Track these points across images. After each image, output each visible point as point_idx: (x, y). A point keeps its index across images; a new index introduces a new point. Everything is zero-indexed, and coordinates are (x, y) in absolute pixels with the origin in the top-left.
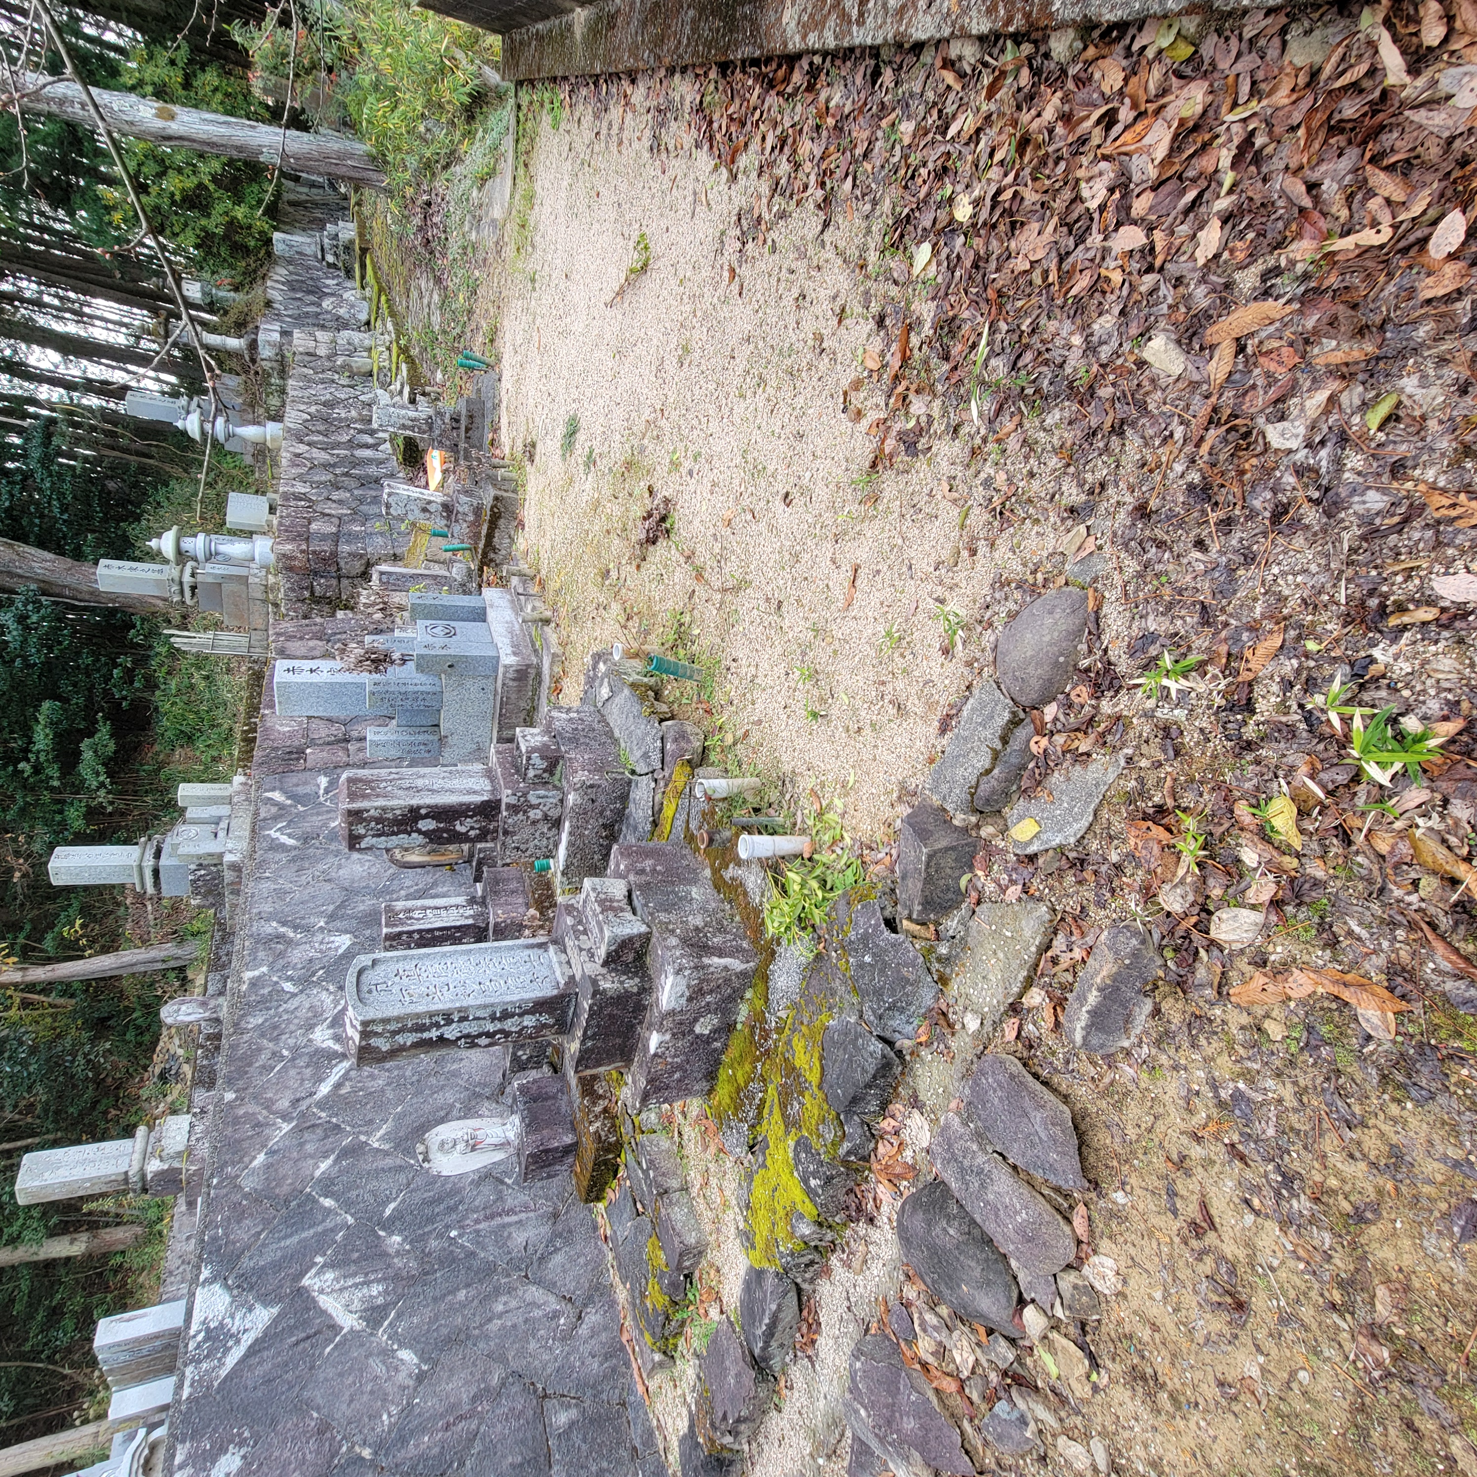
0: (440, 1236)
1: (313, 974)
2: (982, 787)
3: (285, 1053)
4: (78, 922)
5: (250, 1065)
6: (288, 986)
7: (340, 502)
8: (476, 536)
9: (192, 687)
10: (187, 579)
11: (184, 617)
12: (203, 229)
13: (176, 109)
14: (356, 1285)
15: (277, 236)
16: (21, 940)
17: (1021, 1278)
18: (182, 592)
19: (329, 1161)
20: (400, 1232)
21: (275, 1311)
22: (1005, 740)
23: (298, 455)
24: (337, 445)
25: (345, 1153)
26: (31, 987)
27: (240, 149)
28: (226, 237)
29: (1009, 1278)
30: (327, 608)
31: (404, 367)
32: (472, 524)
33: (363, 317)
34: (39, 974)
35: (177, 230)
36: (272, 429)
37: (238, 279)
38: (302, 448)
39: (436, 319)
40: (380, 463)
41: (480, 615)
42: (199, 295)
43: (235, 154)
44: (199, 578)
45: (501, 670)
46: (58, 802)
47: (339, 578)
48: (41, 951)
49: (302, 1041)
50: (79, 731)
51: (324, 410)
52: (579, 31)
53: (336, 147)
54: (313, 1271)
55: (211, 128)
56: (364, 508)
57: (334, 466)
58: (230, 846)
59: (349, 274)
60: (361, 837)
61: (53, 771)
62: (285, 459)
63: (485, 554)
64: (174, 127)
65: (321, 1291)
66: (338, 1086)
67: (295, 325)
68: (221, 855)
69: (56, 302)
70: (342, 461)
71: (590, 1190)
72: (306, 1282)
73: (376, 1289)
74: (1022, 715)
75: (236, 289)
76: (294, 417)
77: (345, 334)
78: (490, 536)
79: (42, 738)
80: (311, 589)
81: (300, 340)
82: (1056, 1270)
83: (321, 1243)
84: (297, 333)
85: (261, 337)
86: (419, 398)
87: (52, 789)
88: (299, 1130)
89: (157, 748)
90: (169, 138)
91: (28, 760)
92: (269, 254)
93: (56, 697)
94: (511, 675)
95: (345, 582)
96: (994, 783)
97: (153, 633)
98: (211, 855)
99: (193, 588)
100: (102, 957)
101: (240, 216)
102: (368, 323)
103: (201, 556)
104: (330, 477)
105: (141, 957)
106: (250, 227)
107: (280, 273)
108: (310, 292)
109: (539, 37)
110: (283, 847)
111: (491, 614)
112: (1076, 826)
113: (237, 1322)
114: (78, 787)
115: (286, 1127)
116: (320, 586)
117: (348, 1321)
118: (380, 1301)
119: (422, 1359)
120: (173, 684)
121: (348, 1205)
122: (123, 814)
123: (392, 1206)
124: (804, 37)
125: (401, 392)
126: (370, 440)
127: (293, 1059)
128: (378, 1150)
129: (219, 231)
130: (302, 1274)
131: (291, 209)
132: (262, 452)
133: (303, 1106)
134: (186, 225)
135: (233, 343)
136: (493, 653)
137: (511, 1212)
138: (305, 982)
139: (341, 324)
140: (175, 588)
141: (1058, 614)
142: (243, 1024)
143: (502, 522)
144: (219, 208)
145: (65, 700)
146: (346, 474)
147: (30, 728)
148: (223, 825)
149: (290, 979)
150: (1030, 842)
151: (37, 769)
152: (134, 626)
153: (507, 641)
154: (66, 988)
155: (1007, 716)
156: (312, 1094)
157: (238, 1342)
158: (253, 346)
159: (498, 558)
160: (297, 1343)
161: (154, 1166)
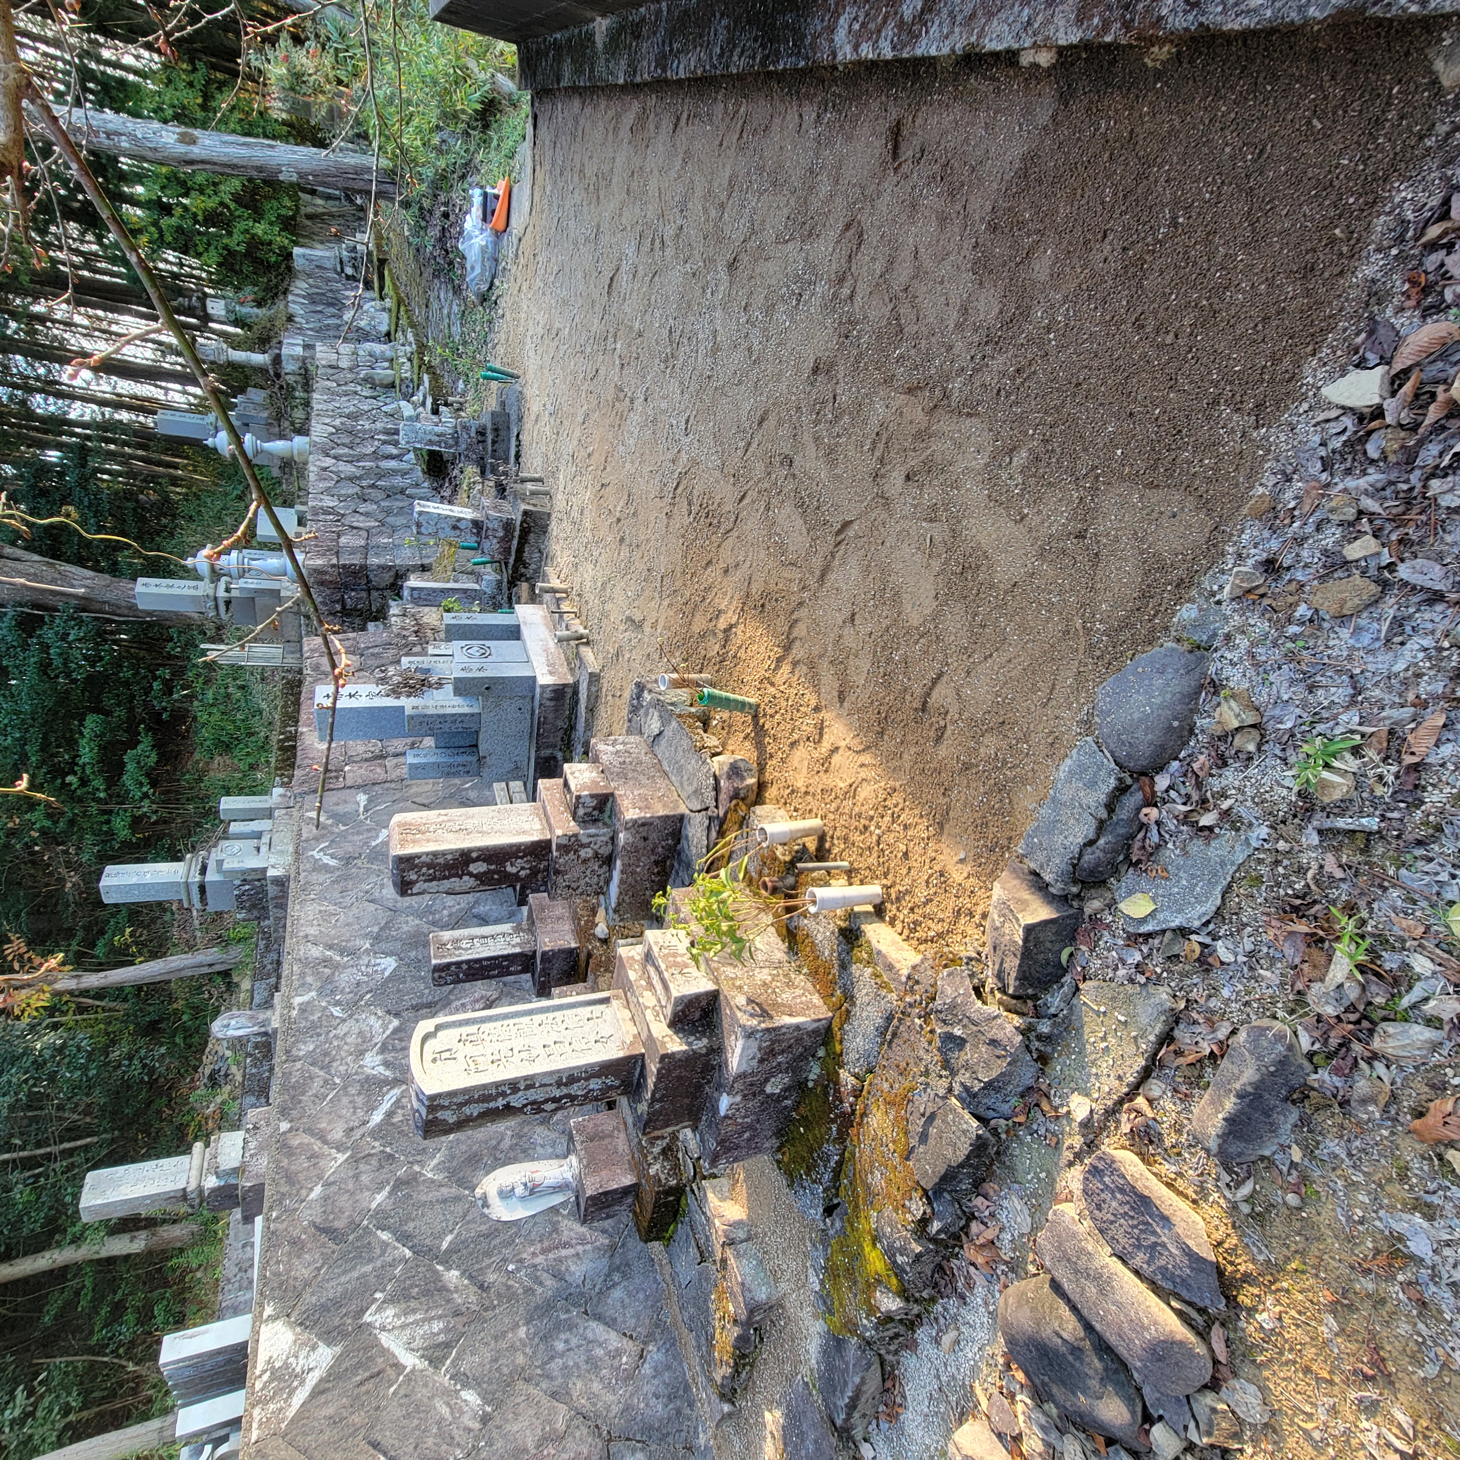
0: (499, 1269)
1: (361, 998)
2: (1086, 858)
3: (337, 1081)
4: (128, 930)
5: (303, 1093)
6: (336, 1011)
7: (367, 514)
8: (507, 551)
9: (228, 696)
10: (221, 593)
11: (219, 628)
12: (226, 247)
13: (197, 132)
14: (416, 1322)
15: (297, 251)
16: (74, 947)
17: (1146, 1390)
18: (217, 607)
19: (385, 1193)
20: (458, 1267)
21: (338, 1349)
22: (1110, 807)
23: (325, 469)
24: (362, 457)
25: (399, 1184)
26: (85, 993)
27: (260, 169)
28: (248, 254)
29: (1132, 1391)
30: (357, 621)
31: (426, 378)
32: (502, 540)
33: (384, 328)
34: (93, 980)
35: (201, 249)
36: (299, 441)
37: (261, 294)
38: (329, 462)
39: (456, 329)
40: (404, 473)
41: (514, 633)
42: (223, 313)
43: (254, 174)
44: (234, 594)
45: (538, 690)
46: (104, 812)
47: (369, 591)
48: (93, 957)
49: (353, 1067)
50: (123, 743)
51: (349, 422)
52: (600, 40)
53: (352, 161)
54: (374, 1307)
55: (231, 150)
56: (390, 520)
57: (359, 478)
58: (272, 861)
59: (368, 285)
60: (412, 883)
61: (98, 783)
62: (313, 470)
63: (515, 569)
64: (196, 151)
65: (383, 1329)
66: (390, 1114)
67: (318, 338)
68: (264, 870)
69: (86, 322)
70: (368, 472)
71: (650, 1230)
72: (367, 1318)
73: (437, 1326)
74: (1129, 781)
75: (259, 304)
76: (319, 430)
77: (368, 346)
78: (520, 551)
79: (87, 753)
80: (343, 601)
81: (323, 354)
82: (1190, 1391)
83: (381, 1278)
84: (319, 347)
85: (285, 351)
86: (442, 409)
87: (99, 801)
88: (354, 1161)
89: (197, 756)
90: (191, 162)
91: (75, 773)
92: (289, 269)
93: (98, 710)
94: (548, 695)
95: (375, 594)
96: (1099, 853)
97: (191, 644)
98: (254, 870)
99: (228, 603)
100: (152, 963)
101: (260, 233)
102: (388, 334)
103: (235, 573)
104: (357, 489)
105: (187, 962)
106: (270, 243)
107: (300, 286)
108: (330, 305)
109: (557, 46)
110: (326, 868)
111: (525, 631)
112: (1200, 909)
113: (301, 1362)
114: (122, 798)
115: (341, 1158)
116: (351, 598)
117: (410, 1360)
118: (442, 1338)
119: (486, 1401)
120: (210, 695)
121: (404, 1238)
122: (165, 822)
123: (449, 1238)
124: (856, 47)
125: (423, 404)
126: (395, 451)
127: (345, 1088)
128: (433, 1181)
129: (242, 248)
130: (363, 1311)
131: (308, 223)
132: (288, 464)
133: (357, 1134)
134: (209, 244)
135: (259, 358)
136: (531, 674)
137: (566, 1245)
138: (353, 1007)
139: (363, 336)
140: (211, 604)
141: (1170, 673)
142: (294, 1052)
143: (531, 537)
144: (241, 226)
145: (108, 713)
146: (373, 486)
147: (76, 742)
148: (265, 839)
149: (337, 1003)
150: (1143, 921)
151: (84, 782)
152: (171, 639)
153: (543, 660)
154: (118, 992)
155: (1112, 782)
156: (365, 1123)
157: (302, 1383)
158: (277, 360)
159: (529, 572)
160: (361, 1383)
161: (211, 1182)
